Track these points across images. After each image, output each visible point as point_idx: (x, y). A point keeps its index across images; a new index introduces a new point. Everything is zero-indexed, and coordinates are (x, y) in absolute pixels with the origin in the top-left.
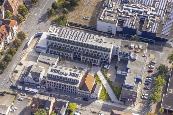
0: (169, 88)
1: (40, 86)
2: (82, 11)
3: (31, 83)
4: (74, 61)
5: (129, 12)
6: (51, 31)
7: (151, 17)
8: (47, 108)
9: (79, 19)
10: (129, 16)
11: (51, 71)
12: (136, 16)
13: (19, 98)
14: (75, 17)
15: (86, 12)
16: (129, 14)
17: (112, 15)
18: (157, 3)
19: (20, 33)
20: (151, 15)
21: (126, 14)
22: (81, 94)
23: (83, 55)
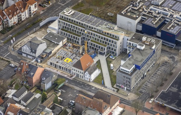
2: (109, 8)
3: (29, 55)
6: (65, 12)
8: (32, 74)
10: (153, 16)
12: (161, 17)
13: (10, 65)
14: (99, 12)
16: (154, 14)
20: (177, 19)
21: (150, 14)
22: (74, 73)
23: (91, 41)
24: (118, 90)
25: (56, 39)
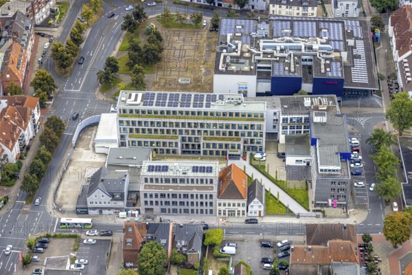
0: (407, 171)
1: (126, 210)
2: (171, 71)
3: (105, 208)
4: (185, 158)
5: (275, 51)
6: (123, 99)
7: (323, 53)
8: (163, 241)
9: (170, 85)
10: (278, 59)
11: (149, 170)
12: (292, 55)
13: (85, 242)
14: (159, 82)
15: (179, 71)
16: (276, 54)
17: (241, 61)
18: (325, 32)
19: (50, 120)
20: (321, 51)
21: (269, 56)
22: (224, 211)
23: (205, 139)
24: (323, 212)
25: (135, 158)
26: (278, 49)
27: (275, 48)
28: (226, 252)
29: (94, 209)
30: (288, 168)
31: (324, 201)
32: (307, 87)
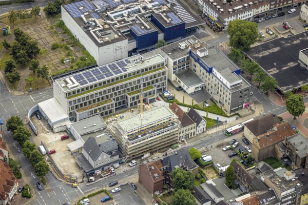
2: (50, 57)
3: (106, 165)
5: (125, 18)
6: (63, 85)
7: (157, 9)
10: (131, 22)
12: (138, 17)
13: (113, 191)
15: (55, 55)
17: (107, 32)
20: (154, 8)
21: (123, 23)
22: (183, 136)
23: (129, 94)
24: (237, 114)
25: (95, 125)
26: (126, 15)
27: (122, 16)
28: (206, 161)
29: (98, 168)
30: (191, 95)
31: (236, 107)
32: (161, 36)
